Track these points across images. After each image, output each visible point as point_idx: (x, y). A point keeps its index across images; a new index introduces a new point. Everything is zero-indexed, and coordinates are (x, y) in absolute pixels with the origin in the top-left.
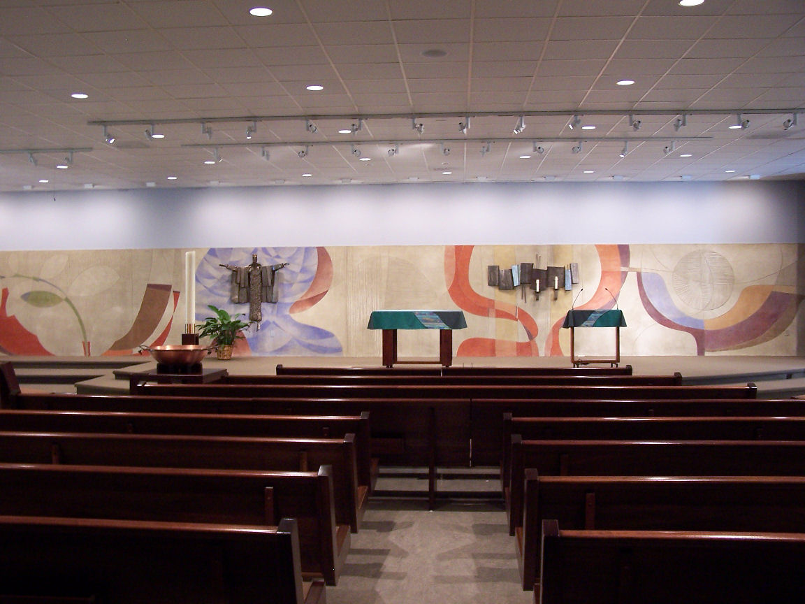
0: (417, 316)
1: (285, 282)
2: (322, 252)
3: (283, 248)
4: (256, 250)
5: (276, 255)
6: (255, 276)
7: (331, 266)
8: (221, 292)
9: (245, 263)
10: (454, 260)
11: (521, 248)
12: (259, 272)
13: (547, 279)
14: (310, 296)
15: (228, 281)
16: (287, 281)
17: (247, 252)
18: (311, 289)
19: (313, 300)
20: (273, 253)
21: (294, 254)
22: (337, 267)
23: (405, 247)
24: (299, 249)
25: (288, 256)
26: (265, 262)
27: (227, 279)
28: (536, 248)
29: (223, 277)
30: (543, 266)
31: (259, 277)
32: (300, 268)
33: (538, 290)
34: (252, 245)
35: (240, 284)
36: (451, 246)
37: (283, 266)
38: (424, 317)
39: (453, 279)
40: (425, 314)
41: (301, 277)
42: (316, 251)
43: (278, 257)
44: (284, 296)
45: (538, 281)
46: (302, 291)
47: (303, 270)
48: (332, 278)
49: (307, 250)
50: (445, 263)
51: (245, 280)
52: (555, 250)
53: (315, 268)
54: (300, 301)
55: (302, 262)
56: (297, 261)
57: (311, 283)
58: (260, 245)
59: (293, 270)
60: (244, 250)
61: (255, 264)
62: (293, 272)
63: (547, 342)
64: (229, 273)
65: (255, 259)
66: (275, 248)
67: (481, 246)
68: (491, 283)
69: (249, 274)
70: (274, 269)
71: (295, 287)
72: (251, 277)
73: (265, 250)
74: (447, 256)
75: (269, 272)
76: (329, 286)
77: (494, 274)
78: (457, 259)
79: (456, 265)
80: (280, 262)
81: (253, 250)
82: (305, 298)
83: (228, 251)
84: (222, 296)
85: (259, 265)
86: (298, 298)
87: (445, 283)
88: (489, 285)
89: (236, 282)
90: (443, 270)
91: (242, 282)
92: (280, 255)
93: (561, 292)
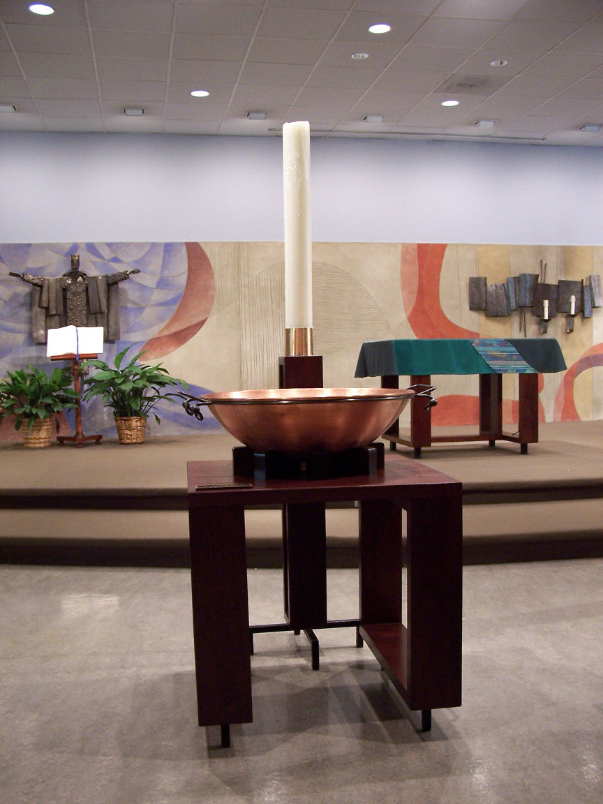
0: (479, 349)
1: (130, 305)
2: (195, 253)
3: (127, 245)
4: (75, 247)
5: (113, 256)
6: (75, 294)
7: (213, 277)
8: (11, 325)
9: (55, 270)
10: (415, 268)
11: (518, 249)
12: (83, 287)
13: (558, 299)
14: (174, 329)
15: (22, 305)
16: (135, 303)
17: (57, 252)
18: (175, 318)
19: (180, 337)
20: (107, 254)
21: (145, 255)
22: (222, 278)
23: (337, 244)
24: (154, 245)
25: (136, 258)
26: (91, 268)
27: (22, 300)
28: (540, 251)
29: (15, 297)
30: (552, 279)
31: (83, 296)
32: (156, 279)
33: (546, 317)
34: (67, 238)
35: (47, 309)
36: (410, 245)
37: (125, 277)
38: (492, 351)
39: (414, 300)
40: (491, 345)
41: (158, 296)
42: (184, 250)
43: (116, 260)
44: (128, 331)
45: (546, 303)
46: (161, 320)
47: (162, 283)
48: (213, 296)
49: (169, 248)
50: (402, 273)
51: (57, 302)
52: (567, 254)
53: (183, 280)
54: (157, 338)
55: (159, 270)
56: (152, 268)
57: (175, 307)
58: (82, 239)
59: (144, 283)
60: (53, 247)
61: (74, 273)
62: (143, 287)
63: (557, 399)
64: (24, 289)
65: (75, 264)
66: (109, 245)
67: (457, 245)
68: (474, 307)
69: (65, 290)
70: (110, 282)
71: (149, 314)
72: (69, 295)
73: (91, 248)
74: (404, 261)
75: (102, 288)
76: (207, 311)
77: (479, 290)
78: (421, 266)
79: (420, 277)
80: (120, 268)
81: (68, 247)
82: (166, 333)
83: (23, 249)
84: (12, 331)
85: (83, 275)
86: (154, 332)
87: (402, 306)
88: (471, 309)
89: (40, 307)
90: (398, 284)
91: (52, 305)
92: (119, 257)
93: (577, 321)
